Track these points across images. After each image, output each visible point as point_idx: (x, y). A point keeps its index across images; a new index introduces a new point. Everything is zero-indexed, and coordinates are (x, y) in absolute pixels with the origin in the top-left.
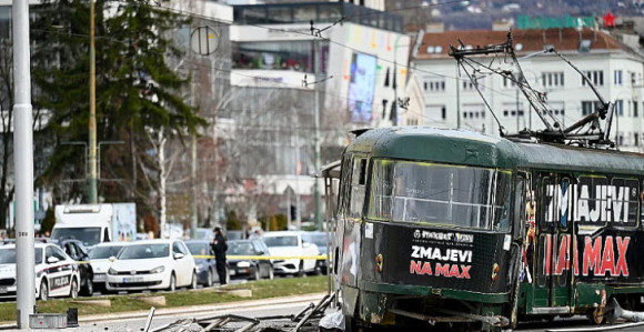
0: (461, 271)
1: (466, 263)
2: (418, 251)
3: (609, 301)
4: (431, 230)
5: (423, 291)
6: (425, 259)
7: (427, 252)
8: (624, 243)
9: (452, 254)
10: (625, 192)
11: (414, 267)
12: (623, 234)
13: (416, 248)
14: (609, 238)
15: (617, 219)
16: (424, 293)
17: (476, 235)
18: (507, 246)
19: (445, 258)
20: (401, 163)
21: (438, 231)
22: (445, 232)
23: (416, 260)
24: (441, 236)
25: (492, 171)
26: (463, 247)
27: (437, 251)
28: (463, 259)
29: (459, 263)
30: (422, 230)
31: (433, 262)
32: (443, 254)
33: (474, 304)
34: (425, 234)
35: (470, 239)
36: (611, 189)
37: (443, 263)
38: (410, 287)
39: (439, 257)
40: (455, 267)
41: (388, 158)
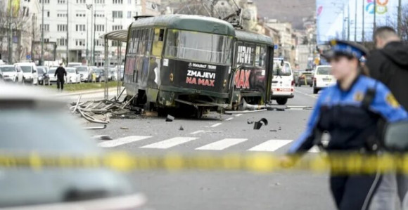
0: (210, 82)
1: (212, 79)
2: (191, 73)
3: (242, 99)
4: (197, 63)
5: (193, 91)
6: (193, 76)
7: (194, 73)
8: (248, 73)
9: (206, 75)
10: (250, 49)
11: (188, 80)
12: (248, 69)
13: (189, 71)
14: (243, 70)
15: (246, 62)
16: (193, 92)
17: (218, 66)
18: (229, 72)
19: (203, 76)
20: (183, 32)
21: (200, 64)
22: (203, 64)
23: (189, 77)
24: (202, 66)
25: (225, 37)
26: (211, 71)
27: (199, 73)
28: (211, 77)
29: (209, 79)
30: (192, 63)
31: (197, 78)
32: (202, 74)
33: (214, 98)
34: (194, 65)
35: (214, 68)
36: (244, 48)
37: (202, 78)
38: (186, 89)
39: (200, 76)
40: (207, 80)
41: (176, 29)
